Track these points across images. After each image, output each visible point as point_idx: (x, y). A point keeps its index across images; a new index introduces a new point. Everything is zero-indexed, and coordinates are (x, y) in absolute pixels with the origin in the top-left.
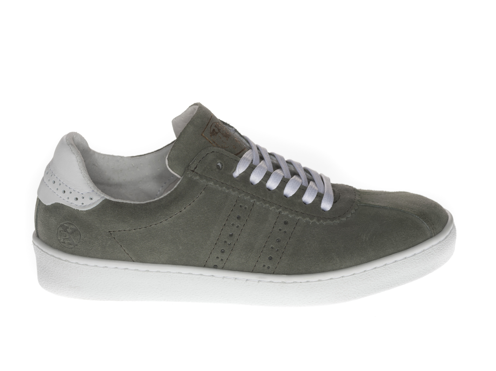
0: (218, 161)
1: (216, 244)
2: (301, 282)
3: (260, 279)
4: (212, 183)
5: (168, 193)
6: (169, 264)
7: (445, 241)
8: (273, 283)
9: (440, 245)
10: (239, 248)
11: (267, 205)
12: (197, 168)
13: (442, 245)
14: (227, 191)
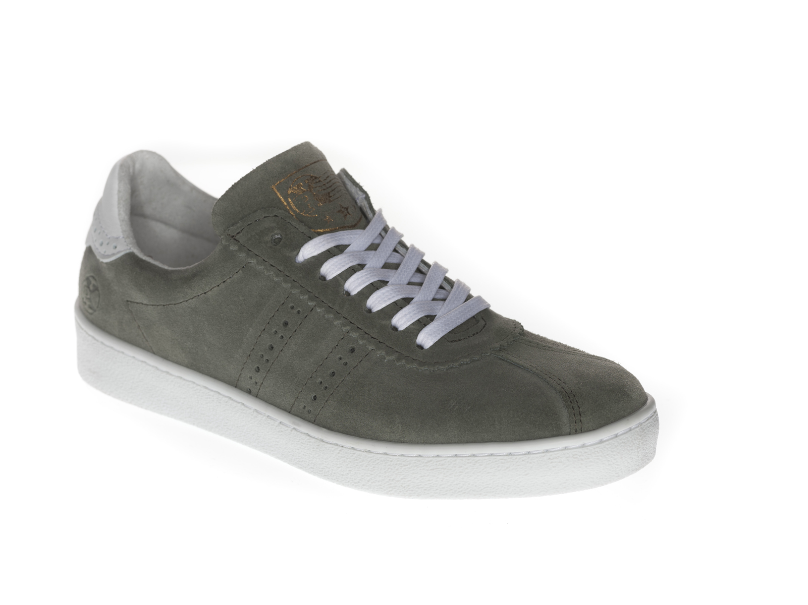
0: (276, 232)
1: (250, 355)
2: (342, 447)
3: (295, 427)
4: (255, 261)
5: (194, 265)
6: (194, 370)
7: (594, 449)
8: (308, 437)
9: (581, 452)
10: (278, 371)
11: (331, 316)
12: (241, 234)
13: (586, 452)
14: (276, 279)
